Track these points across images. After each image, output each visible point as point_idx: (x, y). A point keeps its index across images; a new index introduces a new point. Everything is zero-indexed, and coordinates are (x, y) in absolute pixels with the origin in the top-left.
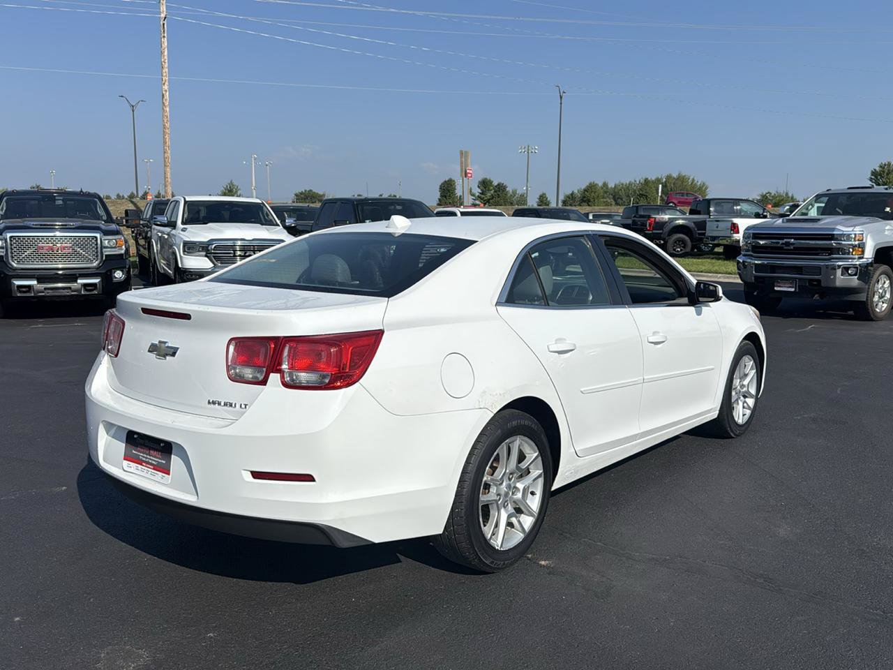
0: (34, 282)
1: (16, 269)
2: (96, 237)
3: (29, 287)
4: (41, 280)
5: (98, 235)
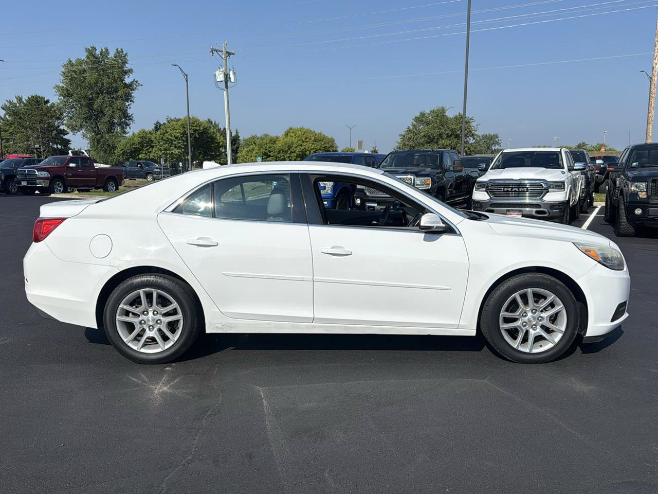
0: (375, 205)
1: (368, 197)
2: (411, 179)
3: (374, 207)
4: (379, 203)
5: (412, 177)
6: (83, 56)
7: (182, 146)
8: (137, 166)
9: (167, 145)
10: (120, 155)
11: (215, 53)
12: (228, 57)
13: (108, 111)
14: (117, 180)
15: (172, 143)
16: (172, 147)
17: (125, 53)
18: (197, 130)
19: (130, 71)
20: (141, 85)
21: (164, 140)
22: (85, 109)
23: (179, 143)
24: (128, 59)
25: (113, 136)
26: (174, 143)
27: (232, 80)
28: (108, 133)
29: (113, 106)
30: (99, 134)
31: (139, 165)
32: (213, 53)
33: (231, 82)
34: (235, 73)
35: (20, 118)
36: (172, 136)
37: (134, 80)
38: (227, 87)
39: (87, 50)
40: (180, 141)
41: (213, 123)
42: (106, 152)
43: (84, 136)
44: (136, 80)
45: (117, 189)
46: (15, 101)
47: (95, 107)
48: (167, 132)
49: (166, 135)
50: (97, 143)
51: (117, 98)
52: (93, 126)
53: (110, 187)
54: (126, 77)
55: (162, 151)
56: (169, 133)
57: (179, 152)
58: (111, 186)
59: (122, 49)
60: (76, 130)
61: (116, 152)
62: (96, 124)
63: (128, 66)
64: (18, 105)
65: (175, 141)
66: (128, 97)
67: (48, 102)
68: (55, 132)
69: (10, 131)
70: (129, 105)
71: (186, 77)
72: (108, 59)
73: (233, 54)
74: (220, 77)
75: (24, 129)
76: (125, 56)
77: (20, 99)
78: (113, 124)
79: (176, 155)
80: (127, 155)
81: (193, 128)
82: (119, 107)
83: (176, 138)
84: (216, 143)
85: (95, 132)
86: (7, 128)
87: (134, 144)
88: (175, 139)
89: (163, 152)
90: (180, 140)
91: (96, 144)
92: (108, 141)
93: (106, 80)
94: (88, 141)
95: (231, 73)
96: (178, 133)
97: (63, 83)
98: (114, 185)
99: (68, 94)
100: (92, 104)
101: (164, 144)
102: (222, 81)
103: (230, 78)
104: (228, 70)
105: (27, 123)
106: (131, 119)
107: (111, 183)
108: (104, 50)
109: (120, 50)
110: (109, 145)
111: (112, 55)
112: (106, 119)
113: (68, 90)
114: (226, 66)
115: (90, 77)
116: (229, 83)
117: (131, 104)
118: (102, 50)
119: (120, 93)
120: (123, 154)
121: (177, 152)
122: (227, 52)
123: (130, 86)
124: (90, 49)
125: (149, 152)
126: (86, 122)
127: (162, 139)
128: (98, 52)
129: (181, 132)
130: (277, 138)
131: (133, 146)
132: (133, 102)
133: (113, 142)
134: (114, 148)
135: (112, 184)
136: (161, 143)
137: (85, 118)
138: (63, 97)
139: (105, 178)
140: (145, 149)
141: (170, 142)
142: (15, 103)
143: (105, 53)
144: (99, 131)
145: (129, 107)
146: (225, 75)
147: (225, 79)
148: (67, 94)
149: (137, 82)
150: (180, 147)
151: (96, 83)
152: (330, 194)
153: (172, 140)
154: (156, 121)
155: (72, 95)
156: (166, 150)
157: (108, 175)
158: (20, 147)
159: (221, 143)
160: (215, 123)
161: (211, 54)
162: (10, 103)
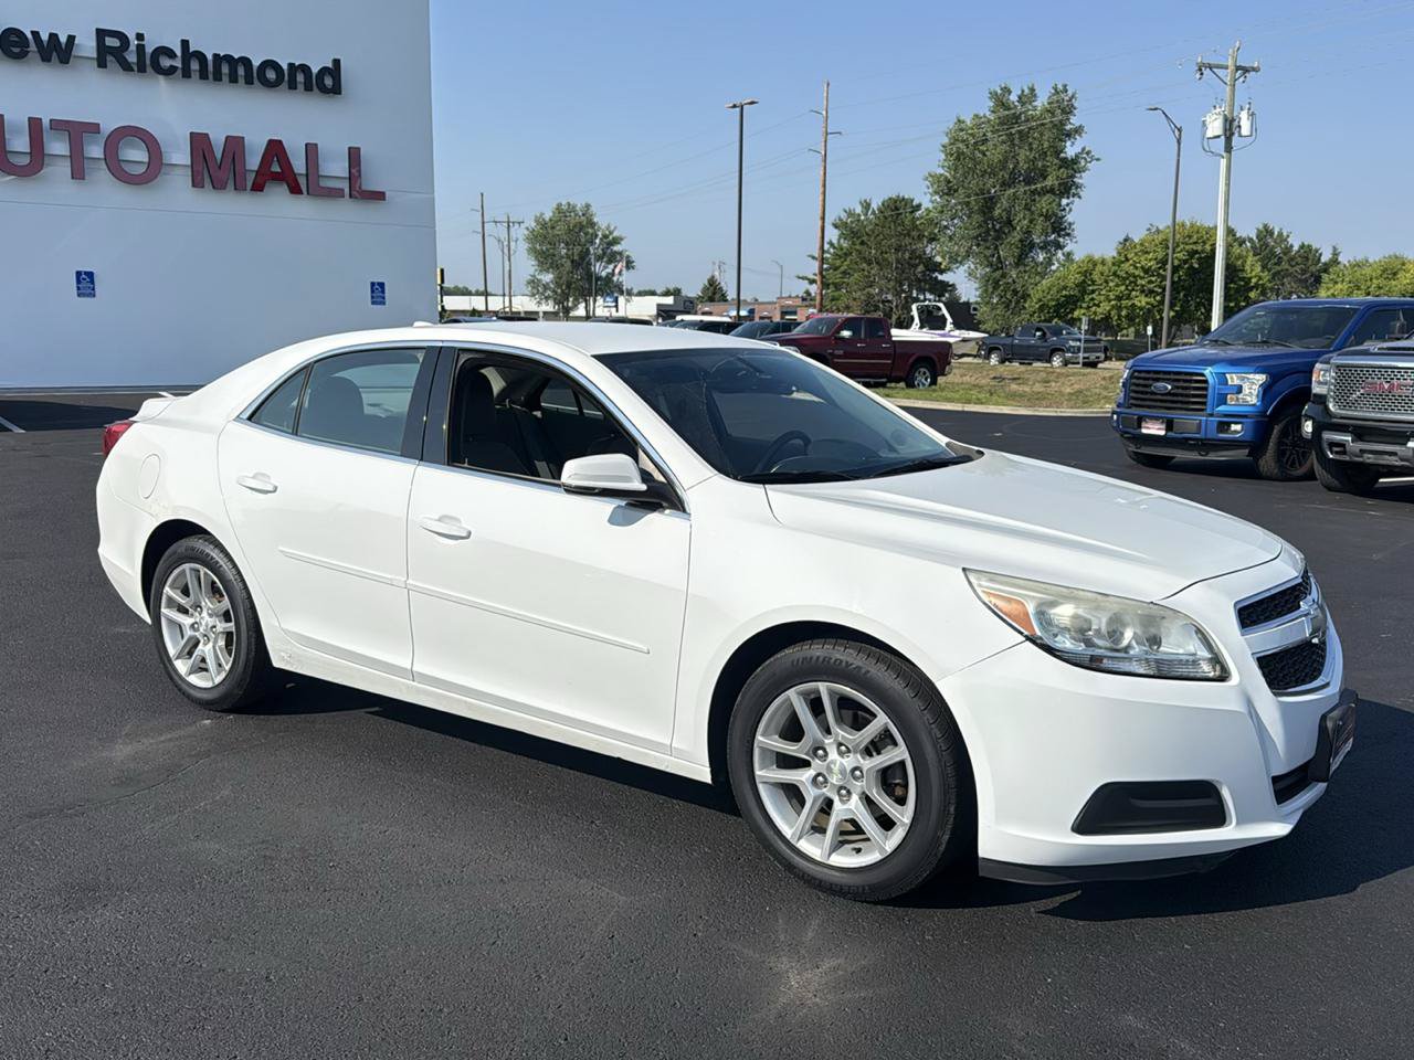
0: (1349, 439)
1: (1333, 416)
3: (1342, 445)
4: (1357, 435)
6: (985, 108)
7: (1156, 289)
8: (1035, 335)
9: (1123, 288)
10: (1035, 313)
11: (1207, 72)
12: (1242, 79)
13: (1021, 221)
14: (935, 365)
15: (1135, 283)
16: (1134, 293)
17: (1070, 93)
18: (1196, 252)
19: (1078, 130)
20: (1098, 160)
21: (1118, 276)
22: (977, 218)
23: (1150, 282)
24: (1076, 105)
25: (1025, 272)
26: (1139, 282)
27: (1245, 130)
28: (1017, 265)
29: (1033, 208)
30: (998, 269)
31: (1038, 334)
32: (1202, 74)
33: (1240, 136)
34: (1253, 114)
35: (862, 243)
36: (1136, 268)
37: (1083, 149)
38: (1228, 148)
39: (993, 95)
40: (1154, 279)
41: (1276, 233)
42: (1007, 307)
43: (970, 274)
44: (1087, 149)
45: (934, 382)
46: (859, 210)
47: (997, 212)
48: (1127, 260)
49: (1126, 266)
50: (994, 288)
51: (1045, 191)
52: (988, 253)
53: (920, 378)
54: (1068, 143)
55: (1110, 301)
56: (1131, 262)
57: (1147, 303)
58: (922, 378)
59: (1065, 86)
60: (957, 262)
61: (1026, 305)
62: (996, 248)
63: (1075, 121)
64: (862, 218)
65: (1142, 278)
66: (1067, 188)
67: (919, 207)
68: (921, 268)
69: (842, 269)
70: (1068, 205)
71: (1177, 132)
72: (1035, 109)
73: (1254, 69)
74: (1215, 127)
75: (864, 265)
76: (1070, 100)
77: (866, 206)
78: (1032, 246)
79: (1141, 309)
80: (1048, 312)
81: (1187, 247)
82: (1044, 210)
83: (1146, 271)
84: (1243, 279)
85: (991, 265)
86: (838, 263)
87: (1065, 288)
88: (1142, 274)
89: (1113, 302)
90: (1154, 276)
91: (991, 290)
92: (1014, 282)
93: (1023, 154)
94: (977, 285)
95: (1244, 115)
96: (1150, 260)
97: (943, 167)
98: (928, 374)
99: (950, 189)
100: (991, 209)
101: (1117, 285)
102: (1219, 137)
103: (1240, 127)
104: (1237, 108)
105: (873, 251)
106: (1068, 235)
107: (922, 370)
108: (1027, 91)
109: (1060, 87)
110: (1015, 292)
111: (1041, 101)
112: (1016, 236)
113: (949, 182)
114: (1233, 99)
115: (995, 152)
116: (1235, 139)
117: (1072, 203)
118: (1023, 91)
119: (1049, 182)
120: (1041, 309)
121: (1144, 304)
122: (1238, 68)
123: (1072, 165)
124: (999, 92)
125: (1094, 305)
126: (978, 245)
127: (1115, 274)
128: (1013, 98)
129: (1160, 257)
130: (1403, 264)
131: (1064, 292)
132: (1080, 197)
133: (1023, 286)
134: (1026, 296)
135: (925, 373)
136: (1111, 284)
137: (976, 238)
138: (941, 197)
139: (911, 361)
140: (1087, 298)
141: (1131, 282)
142: (859, 215)
143: (1028, 97)
144: (1001, 262)
145: (1067, 209)
146: (1226, 119)
147: (1225, 130)
148: (946, 188)
149: (1088, 153)
150: (1151, 292)
151: (1003, 164)
152: (1254, 405)
153: (1135, 277)
154: (1124, 237)
155: (956, 191)
156: (1119, 298)
157: (917, 354)
158: (855, 299)
159: (1254, 280)
160: (1280, 234)
161: (1198, 76)
162: (850, 214)
